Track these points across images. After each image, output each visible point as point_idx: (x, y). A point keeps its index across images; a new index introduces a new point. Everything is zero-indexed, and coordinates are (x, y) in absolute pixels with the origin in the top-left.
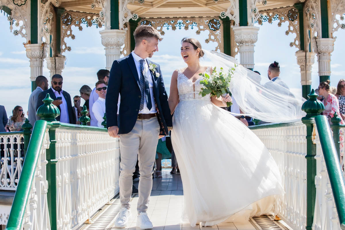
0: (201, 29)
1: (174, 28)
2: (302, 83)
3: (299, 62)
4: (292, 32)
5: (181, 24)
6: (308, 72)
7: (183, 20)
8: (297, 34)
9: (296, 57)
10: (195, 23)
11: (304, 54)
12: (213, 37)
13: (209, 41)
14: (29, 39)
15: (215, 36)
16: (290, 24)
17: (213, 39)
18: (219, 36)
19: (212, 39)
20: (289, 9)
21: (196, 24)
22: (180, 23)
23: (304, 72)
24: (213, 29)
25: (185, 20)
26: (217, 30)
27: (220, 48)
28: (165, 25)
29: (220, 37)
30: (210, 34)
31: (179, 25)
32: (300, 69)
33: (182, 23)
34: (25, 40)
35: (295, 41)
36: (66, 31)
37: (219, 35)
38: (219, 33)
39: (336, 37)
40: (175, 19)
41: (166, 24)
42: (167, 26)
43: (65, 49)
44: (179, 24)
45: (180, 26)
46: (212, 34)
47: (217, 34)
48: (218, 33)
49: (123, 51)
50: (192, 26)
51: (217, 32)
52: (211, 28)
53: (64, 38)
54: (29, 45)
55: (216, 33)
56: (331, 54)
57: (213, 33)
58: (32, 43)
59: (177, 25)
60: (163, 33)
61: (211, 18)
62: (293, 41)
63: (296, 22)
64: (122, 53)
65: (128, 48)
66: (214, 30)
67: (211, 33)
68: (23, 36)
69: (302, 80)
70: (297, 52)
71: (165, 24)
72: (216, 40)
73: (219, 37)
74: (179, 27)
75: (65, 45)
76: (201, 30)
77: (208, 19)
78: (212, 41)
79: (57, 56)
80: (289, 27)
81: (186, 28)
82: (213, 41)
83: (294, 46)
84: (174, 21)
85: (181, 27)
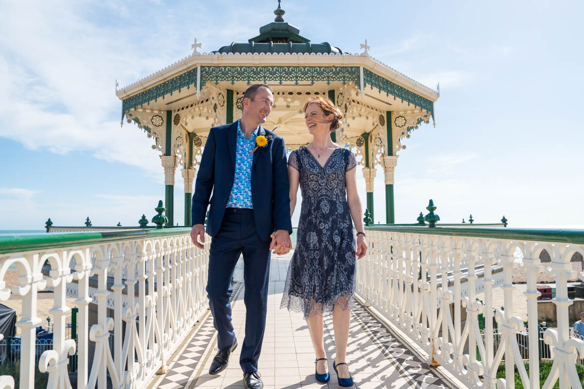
2: (367, 191)
3: (364, 176)
4: (360, 154)
6: (371, 183)
8: (363, 156)
9: (362, 172)
11: (368, 170)
14: (165, 152)
16: (358, 149)
20: (358, 138)
23: (369, 183)
32: (365, 181)
34: (161, 153)
35: (362, 161)
36: (197, 151)
39: (398, 156)
43: (196, 164)
53: (195, 156)
54: (164, 157)
56: (395, 168)
58: (166, 155)
62: (360, 161)
63: (363, 147)
68: (160, 150)
69: (367, 189)
70: (363, 169)
75: (196, 161)
79: (190, 168)
80: (357, 151)
83: (361, 165)
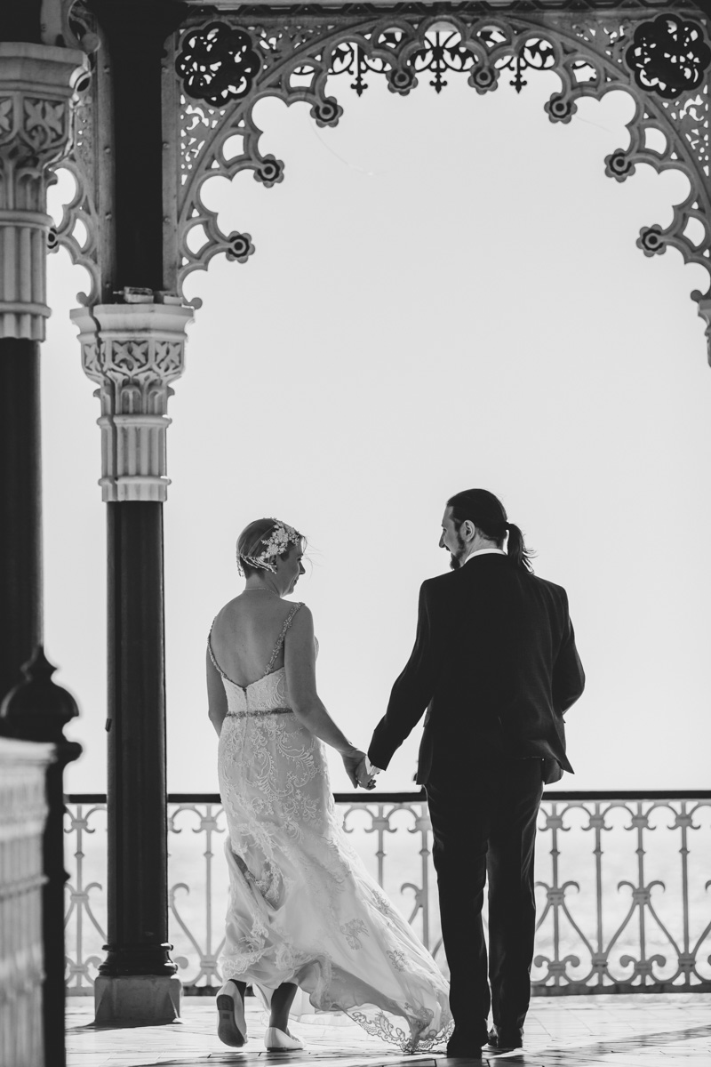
0: (582, 85)
1: (402, 81)
5: (447, 55)
7: (465, 21)
10: (534, 49)
12: (656, 140)
13: (630, 164)
15: (676, 131)
17: (661, 149)
18: (696, 132)
19: (654, 153)
21: (544, 55)
22: (438, 52)
24: (663, 86)
25: (474, 22)
26: (685, 93)
27: (701, 209)
28: (338, 65)
29: (706, 138)
30: (638, 116)
31: (434, 66)
33: (454, 51)
37: (699, 125)
38: (700, 109)
40: (409, 17)
41: (348, 58)
42: (354, 68)
44: (429, 56)
45: (438, 71)
46: (652, 117)
47: (688, 116)
48: (693, 112)
49: (68, 224)
50: (520, 68)
51: (690, 102)
52: (649, 78)
55: (683, 113)
57: (656, 112)
59: (419, 64)
60: (326, 111)
61: (651, 11)
64: (57, 238)
65: (97, 208)
66: (666, 94)
67: (647, 110)
71: (341, 55)
72: (680, 159)
73: (701, 137)
74: (432, 76)
76: (581, 89)
77: (624, 20)
78: (651, 163)
81: (484, 77)
82: (660, 162)
84: (398, 37)
85: (445, 76)
